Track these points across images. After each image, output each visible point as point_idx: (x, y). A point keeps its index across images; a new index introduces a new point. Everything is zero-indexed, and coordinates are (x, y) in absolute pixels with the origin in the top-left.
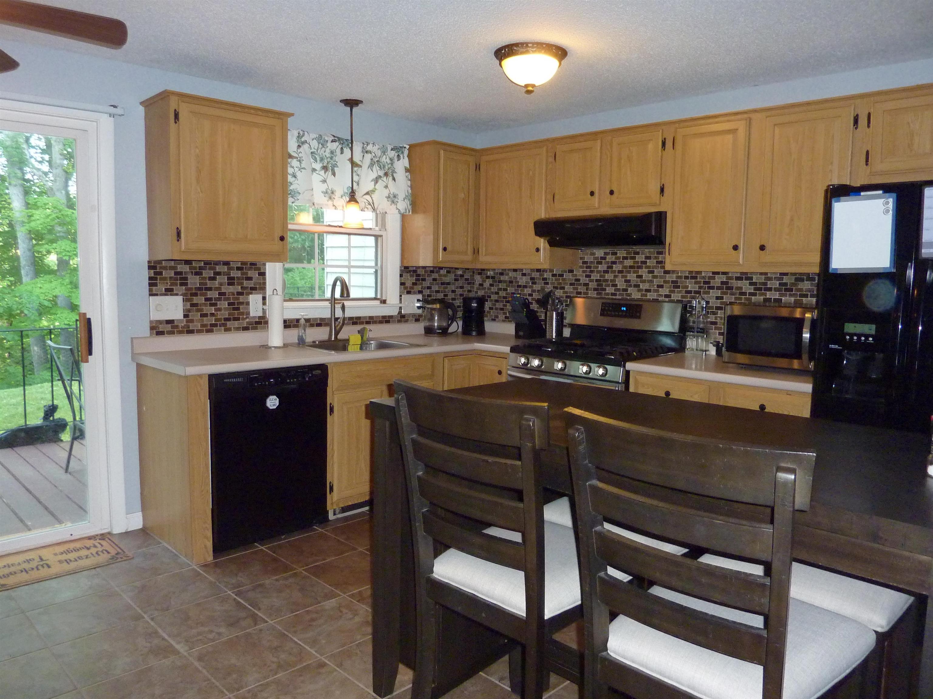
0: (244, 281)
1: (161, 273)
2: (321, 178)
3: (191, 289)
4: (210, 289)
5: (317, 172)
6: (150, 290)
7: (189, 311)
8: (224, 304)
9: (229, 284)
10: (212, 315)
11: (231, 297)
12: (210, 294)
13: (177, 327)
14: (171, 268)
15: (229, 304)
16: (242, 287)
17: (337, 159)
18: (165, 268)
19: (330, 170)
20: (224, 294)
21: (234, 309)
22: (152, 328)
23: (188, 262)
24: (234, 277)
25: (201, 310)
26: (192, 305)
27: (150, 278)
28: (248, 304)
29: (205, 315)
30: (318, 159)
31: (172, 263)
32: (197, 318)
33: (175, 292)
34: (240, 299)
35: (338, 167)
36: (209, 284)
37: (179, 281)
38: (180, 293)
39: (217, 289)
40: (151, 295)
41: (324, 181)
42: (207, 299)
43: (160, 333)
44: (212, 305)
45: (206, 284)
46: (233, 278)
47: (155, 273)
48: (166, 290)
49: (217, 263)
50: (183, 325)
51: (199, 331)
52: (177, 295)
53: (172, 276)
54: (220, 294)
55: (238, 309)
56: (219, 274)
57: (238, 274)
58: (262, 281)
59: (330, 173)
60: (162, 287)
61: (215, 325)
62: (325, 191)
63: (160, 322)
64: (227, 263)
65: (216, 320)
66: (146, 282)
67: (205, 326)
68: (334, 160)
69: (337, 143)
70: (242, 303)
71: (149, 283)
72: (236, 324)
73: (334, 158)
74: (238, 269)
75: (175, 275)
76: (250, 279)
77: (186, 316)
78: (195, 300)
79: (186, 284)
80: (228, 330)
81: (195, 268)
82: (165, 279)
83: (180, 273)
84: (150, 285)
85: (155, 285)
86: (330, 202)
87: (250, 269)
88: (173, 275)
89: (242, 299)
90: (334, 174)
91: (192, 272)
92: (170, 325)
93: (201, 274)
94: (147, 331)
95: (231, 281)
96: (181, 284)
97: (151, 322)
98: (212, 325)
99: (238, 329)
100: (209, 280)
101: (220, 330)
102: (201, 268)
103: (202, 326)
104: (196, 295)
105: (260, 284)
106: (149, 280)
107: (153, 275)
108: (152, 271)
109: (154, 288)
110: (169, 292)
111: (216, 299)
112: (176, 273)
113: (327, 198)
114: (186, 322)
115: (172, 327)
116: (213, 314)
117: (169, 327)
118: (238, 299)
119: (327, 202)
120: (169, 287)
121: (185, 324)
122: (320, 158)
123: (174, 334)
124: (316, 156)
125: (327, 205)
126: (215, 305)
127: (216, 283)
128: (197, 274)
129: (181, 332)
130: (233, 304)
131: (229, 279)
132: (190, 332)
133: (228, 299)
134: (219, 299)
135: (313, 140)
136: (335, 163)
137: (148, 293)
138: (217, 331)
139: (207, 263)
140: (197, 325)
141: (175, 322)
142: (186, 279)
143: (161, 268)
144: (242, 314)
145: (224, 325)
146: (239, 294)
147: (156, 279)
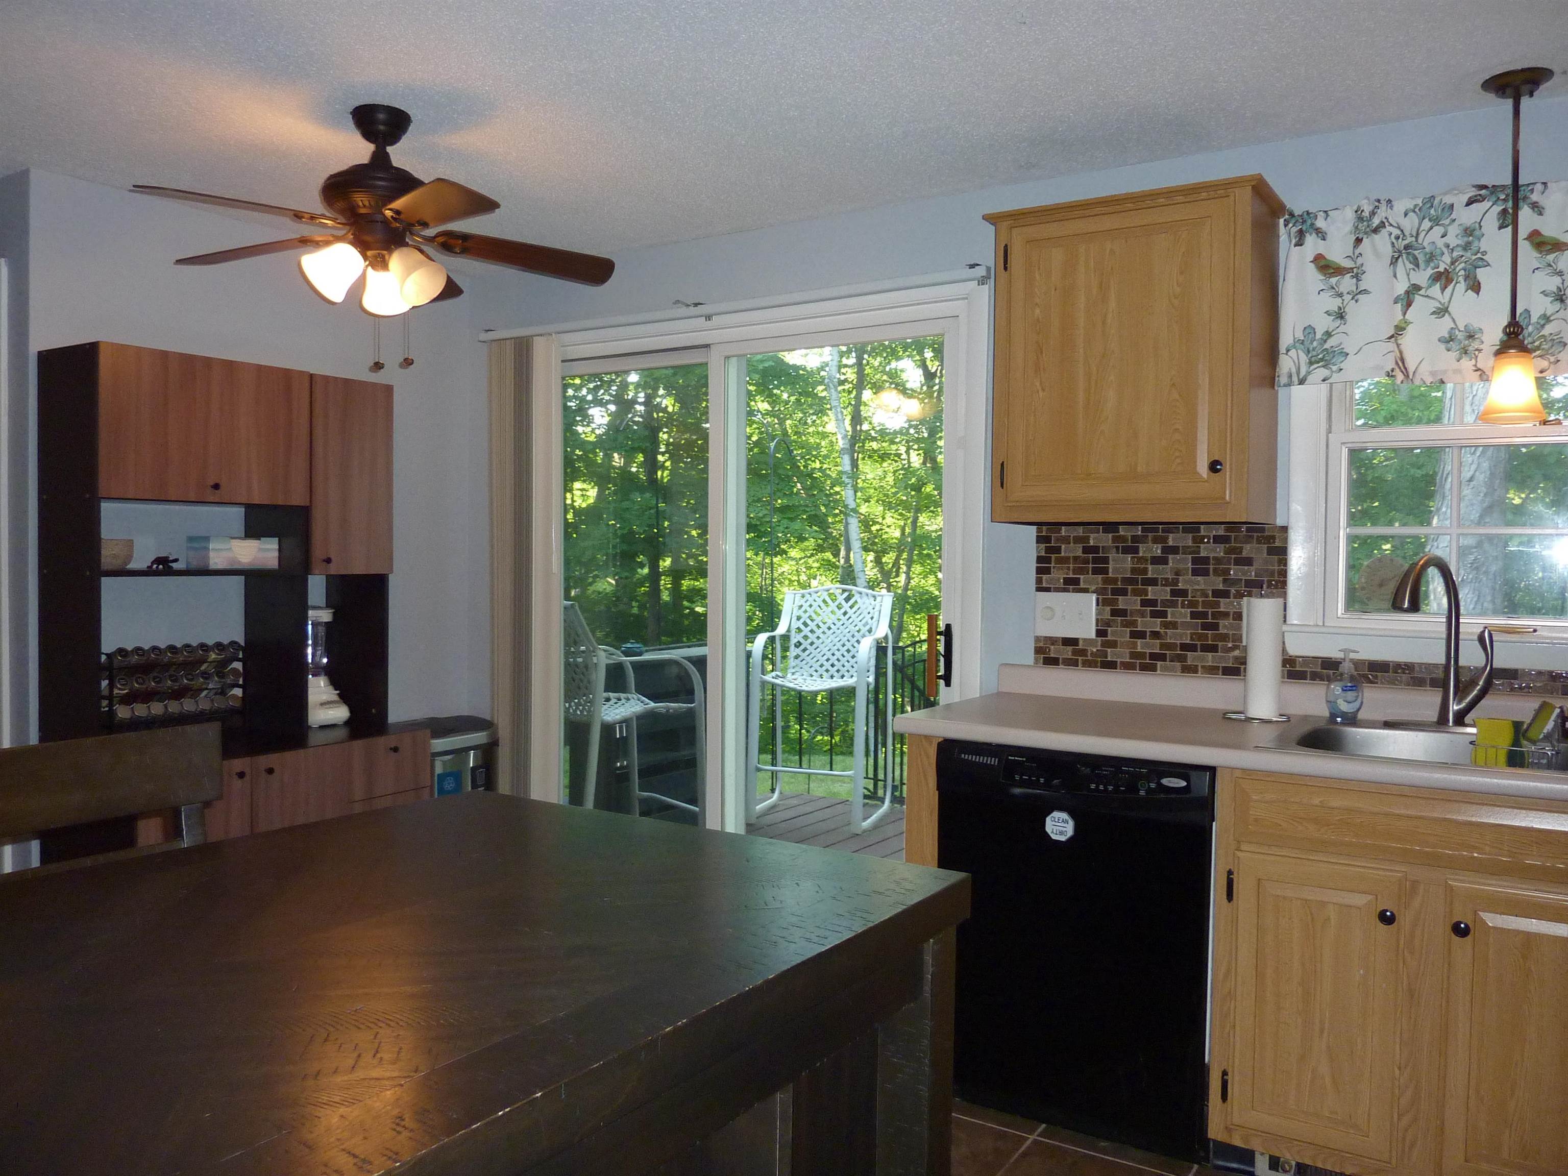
0: (1232, 566)
1: (1058, 550)
2: (1433, 305)
3: (1115, 581)
4: (1153, 582)
5: (1422, 292)
6: (1039, 581)
7: (1108, 624)
8: (1180, 614)
9: (1195, 572)
10: (1156, 635)
11: (1200, 600)
12: (1152, 592)
13: (1083, 652)
14: (1078, 540)
15: (1194, 615)
16: (1225, 581)
17: (1484, 245)
18: (1066, 540)
19: (1461, 279)
20: (1183, 593)
21: (1205, 627)
22: (1038, 651)
23: (1110, 527)
24: (1208, 558)
25: (1134, 623)
26: (1115, 613)
27: (1040, 559)
28: (1239, 616)
29: (1141, 635)
30: (1421, 258)
31: (1080, 531)
32: (1122, 640)
33: (1082, 586)
34: (1222, 605)
35: (1489, 265)
36: (1152, 571)
37: (1091, 566)
38: (1093, 588)
39: (1167, 583)
40: (1039, 589)
41: (1442, 311)
42: (1145, 603)
43: (1051, 662)
44: (1154, 614)
45: (1145, 571)
46: (1206, 560)
47: (1049, 550)
48: (1068, 581)
49: (1171, 526)
50: (1095, 650)
51: (1128, 667)
52: (1085, 591)
53: (1077, 554)
54: (1174, 593)
55: (1215, 627)
56: (1174, 550)
57: (1219, 551)
58: (1276, 568)
59: (1462, 286)
60: (1058, 575)
61: (1162, 657)
62: (1447, 336)
63: (1052, 640)
64: (1192, 527)
65: (1162, 646)
66: (1033, 565)
67: (1141, 655)
68: (1475, 249)
69: (1486, 204)
70: (1226, 615)
71: (1037, 567)
72: (1210, 658)
73: (1476, 244)
74: (1217, 539)
75: (1083, 553)
76: (1248, 562)
77: (1100, 633)
78: (1122, 603)
79: (1105, 571)
80: (1189, 670)
81: (1123, 539)
82: (1065, 560)
83: (1095, 549)
84: (1039, 571)
85: (1047, 571)
86: (1467, 364)
87: (1248, 539)
88: (1079, 553)
89: (1224, 605)
90: (1476, 287)
91: (1117, 548)
92: (1070, 648)
93: (1135, 550)
94: (1029, 657)
95: (1201, 567)
96: (1096, 571)
97: (1037, 639)
98: (1154, 657)
99: (1212, 670)
100: (1151, 564)
101: (1172, 670)
102: (1135, 539)
103: (1134, 655)
104: (1124, 592)
105: (1272, 573)
106: (1038, 562)
107: (1043, 554)
108: (1043, 546)
109: (1045, 577)
110: (1071, 585)
111: (1165, 603)
112: (1086, 550)
113: (1454, 355)
114: (1102, 646)
115: (1075, 653)
116: (1158, 633)
117: (1068, 652)
118: (1217, 604)
119: (1456, 365)
120: (1071, 576)
121: (1099, 648)
122: (1426, 254)
123: (1077, 666)
124: (1416, 252)
125: (1458, 371)
126: (1163, 614)
127: (1166, 572)
128: (1126, 550)
129: (1089, 664)
130: (1204, 615)
131: (1195, 561)
132: (1110, 665)
133: (1192, 604)
134: (1173, 604)
135: (1406, 215)
136: (1479, 255)
137: (1033, 586)
138: (1165, 669)
139: (1149, 527)
140: (1120, 654)
141: (1081, 642)
142: (1106, 560)
143: (1057, 540)
144: (1225, 638)
145: (1181, 659)
146: (1217, 593)
147: (1048, 560)
